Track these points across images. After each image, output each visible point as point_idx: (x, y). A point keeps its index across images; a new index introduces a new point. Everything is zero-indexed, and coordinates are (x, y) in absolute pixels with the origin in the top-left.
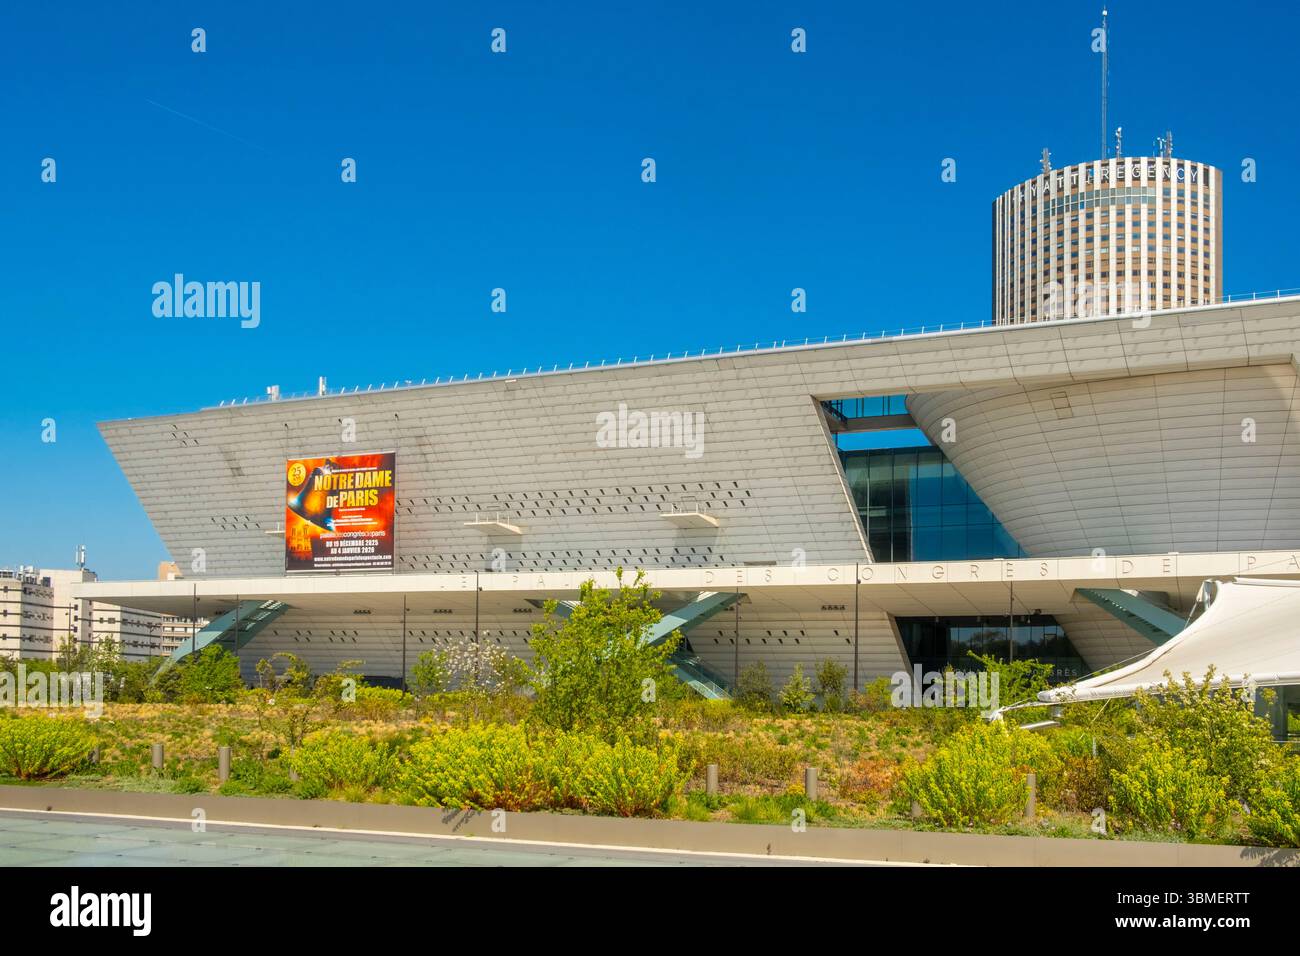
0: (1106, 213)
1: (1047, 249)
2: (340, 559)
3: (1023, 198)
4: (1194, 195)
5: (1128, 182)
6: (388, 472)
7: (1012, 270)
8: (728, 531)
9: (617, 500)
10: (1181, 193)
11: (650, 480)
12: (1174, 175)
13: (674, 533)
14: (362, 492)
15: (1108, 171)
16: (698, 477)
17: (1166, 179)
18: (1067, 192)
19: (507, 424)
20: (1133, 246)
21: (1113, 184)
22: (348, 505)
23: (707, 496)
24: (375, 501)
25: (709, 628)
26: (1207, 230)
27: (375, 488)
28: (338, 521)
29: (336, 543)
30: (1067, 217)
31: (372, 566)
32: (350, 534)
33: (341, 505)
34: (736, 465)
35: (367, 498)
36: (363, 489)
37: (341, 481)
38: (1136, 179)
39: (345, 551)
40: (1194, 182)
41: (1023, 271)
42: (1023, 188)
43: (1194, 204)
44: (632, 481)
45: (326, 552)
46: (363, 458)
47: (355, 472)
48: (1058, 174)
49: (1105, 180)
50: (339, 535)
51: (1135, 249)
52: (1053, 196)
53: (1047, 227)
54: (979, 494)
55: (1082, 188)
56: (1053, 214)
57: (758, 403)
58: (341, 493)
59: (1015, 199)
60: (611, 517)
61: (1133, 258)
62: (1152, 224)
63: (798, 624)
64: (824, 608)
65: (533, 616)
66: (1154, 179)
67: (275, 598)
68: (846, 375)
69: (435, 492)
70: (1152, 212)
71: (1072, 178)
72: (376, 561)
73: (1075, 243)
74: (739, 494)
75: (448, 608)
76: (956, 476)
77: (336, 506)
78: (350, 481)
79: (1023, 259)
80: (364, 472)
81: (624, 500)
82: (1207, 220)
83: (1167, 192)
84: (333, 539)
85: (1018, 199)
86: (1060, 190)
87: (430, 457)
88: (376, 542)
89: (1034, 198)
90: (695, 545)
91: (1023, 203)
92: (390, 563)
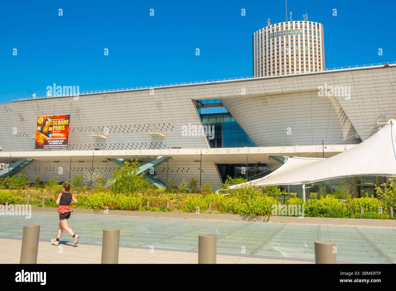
0: (287, 37)
1: (269, 48)
2: (52, 146)
3: (262, 33)
4: (315, 32)
5: (294, 28)
6: (68, 120)
7: (259, 55)
8: (167, 138)
9: (135, 129)
10: (310, 31)
11: (144, 123)
12: (308, 26)
13: (151, 138)
14: (60, 126)
15: (288, 25)
16: (158, 122)
17: (306, 27)
18: (275, 31)
19: (103, 106)
20: (296, 47)
21: (289, 29)
22: (56, 130)
23: (161, 128)
24: (64, 129)
25: (161, 167)
26: (319, 42)
27: (64, 125)
28: (52, 134)
29: (51, 141)
30: (275, 39)
31: (61, 148)
32: (55, 139)
33: (53, 130)
34: (170, 119)
35: (61, 128)
36: (60, 125)
37: (54, 123)
38: (296, 27)
39: (53, 144)
40: (314, 28)
41: (262, 55)
42: (262, 30)
43: (315, 34)
44: (139, 123)
45: (48, 144)
46: (60, 116)
47: (58, 120)
48: (272, 26)
49: (287, 28)
50: (52, 139)
51: (297, 48)
52: (271, 32)
53: (269, 42)
54: (242, 127)
55: (280, 30)
56: (271, 38)
57: (176, 101)
58: (54, 126)
59: (259, 33)
60: (133, 134)
61: (296, 51)
62: (302, 41)
63: (188, 166)
64: (195, 161)
65: (108, 163)
66: (302, 27)
67: (30, 158)
68: (201, 93)
69: (81, 126)
70: (302, 37)
71: (277, 27)
72: (62, 146)
73: (278, 46)
74: (170, 127)
75: (83, 161)
76: (235, 121)
77: (52, 130)
78: (57, 123)
79: (262, 51)
80: (61, 120)
81: (137, 129)
82: (319, 39)
83: (306, 31)
84: (50, 140)
85: (260, 33)
86: (273, 31)
87: (80, 116)
88: (63, 141)
89: (265, 33)
90: (157, 142)
91: (262, 35)
92: (66, 147)
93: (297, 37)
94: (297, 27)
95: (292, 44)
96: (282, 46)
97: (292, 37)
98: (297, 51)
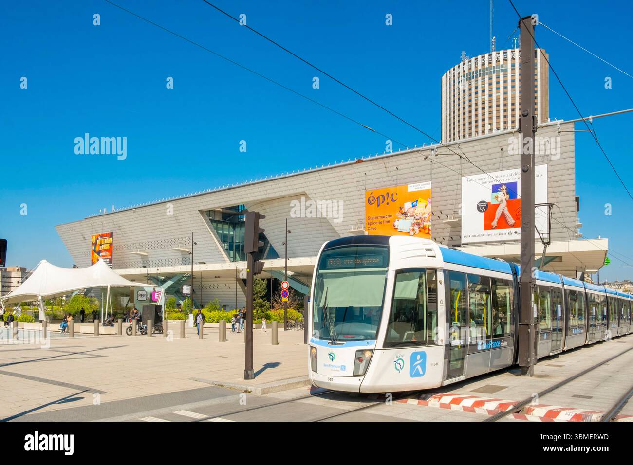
0: (484, 79)
5: (494, 64)
15: (485, 60)
21: (487, 65)
49: (483, 64)
51: (497, 95)
55: (473, 69)
56: (461, 83)
61: (496, 99)
62: (506, 82)
66: (507, 60)
71: (469, 65)
93: (498, 77)
94: (499, 61)
95: (491, 90)
96: (476, 93)
97: (491, 79)
98: (498, 99)
